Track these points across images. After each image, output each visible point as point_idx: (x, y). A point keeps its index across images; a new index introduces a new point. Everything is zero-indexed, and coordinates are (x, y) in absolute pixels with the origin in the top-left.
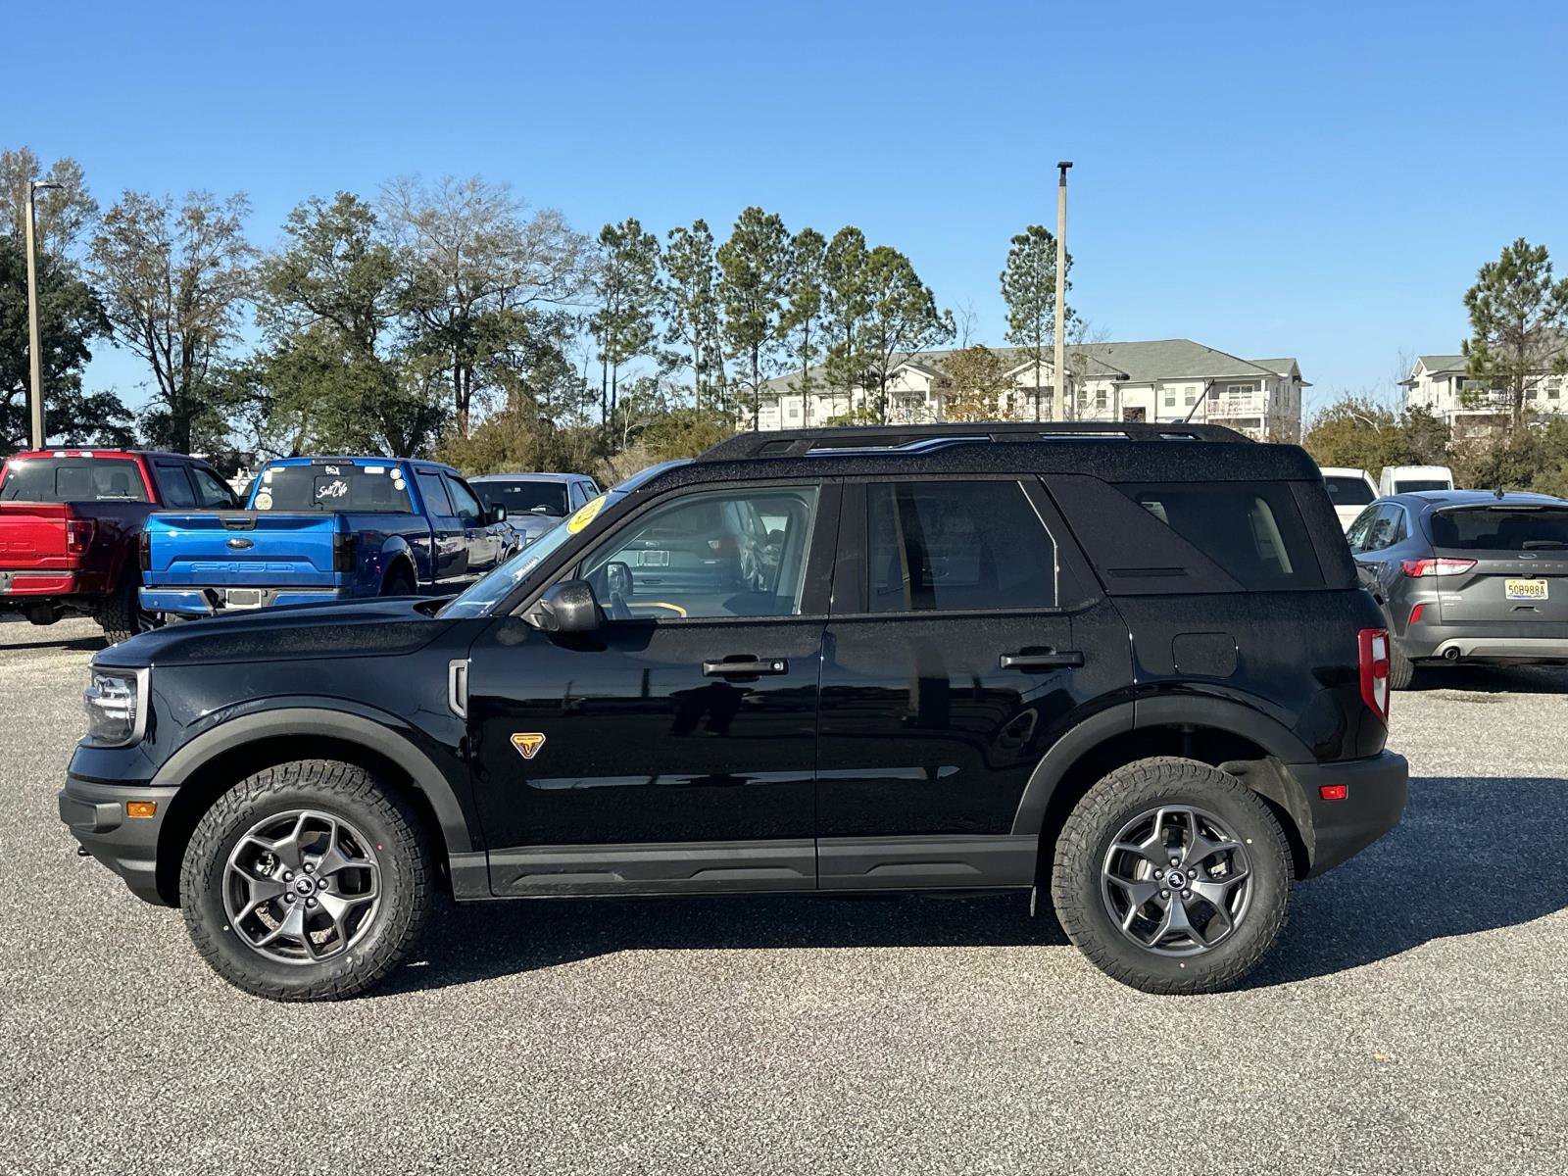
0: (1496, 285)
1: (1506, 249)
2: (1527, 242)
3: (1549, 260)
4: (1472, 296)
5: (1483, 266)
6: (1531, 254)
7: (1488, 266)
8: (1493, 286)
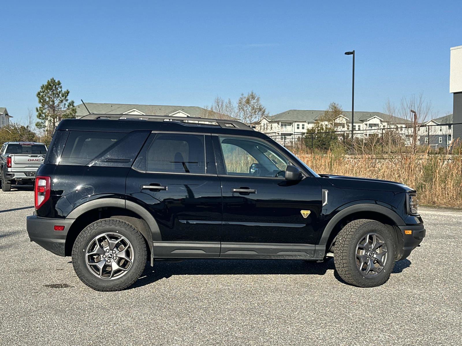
0: (46, 91)
1: (49, 81)
2: (54, 79)
3: (61, 85)
4: (39, 94)
5: (42, 85)
6: (56, 83)
7: (43, 85)
8: (45, 91)
